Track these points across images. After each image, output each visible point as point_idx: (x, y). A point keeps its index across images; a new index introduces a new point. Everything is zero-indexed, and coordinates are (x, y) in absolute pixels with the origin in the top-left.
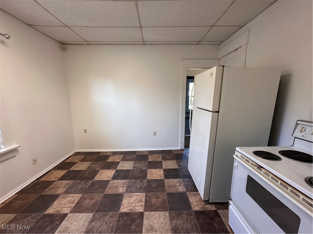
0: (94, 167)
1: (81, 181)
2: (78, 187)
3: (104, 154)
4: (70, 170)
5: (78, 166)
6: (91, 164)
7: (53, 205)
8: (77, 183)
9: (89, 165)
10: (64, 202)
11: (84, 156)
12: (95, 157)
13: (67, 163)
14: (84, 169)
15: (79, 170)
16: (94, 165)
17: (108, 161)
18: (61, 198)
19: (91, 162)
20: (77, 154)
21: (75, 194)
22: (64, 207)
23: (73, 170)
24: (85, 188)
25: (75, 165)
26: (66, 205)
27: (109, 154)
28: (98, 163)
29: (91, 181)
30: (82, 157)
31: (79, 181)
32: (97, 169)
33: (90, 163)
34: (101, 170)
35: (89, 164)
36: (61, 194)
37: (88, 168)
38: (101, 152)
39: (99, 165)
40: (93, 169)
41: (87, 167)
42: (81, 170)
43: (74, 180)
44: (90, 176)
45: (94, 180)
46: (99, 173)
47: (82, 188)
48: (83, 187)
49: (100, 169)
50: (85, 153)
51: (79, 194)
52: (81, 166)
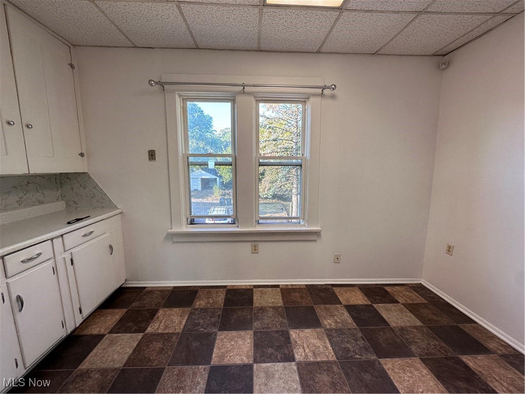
0: (413, 338)
1: (362, 337)
2: (347, 342)
3: (477, 335)
4: (374, 305)
5: (391, 310)
6: (416, 328)
7: (302, 331)
8: (354, 335)
9: (410, 327)
10: (312, 341)
11: (426, 302)
12: (445, 321)
13: (386, 291)
14: (393, 324)
15: (385, 317)
16: (419, 335)
17: (466, 359)
18: (317, 332)
19: (422, 324)
20: (420, 289)
21: (332, 346)
22: (303, 348)
23: (378, 309)
24: (351, 357)
25: (389, 305)
26: (308, 347)
27: (492, 345)
28: (434, 338)
29: (374, 357)
30: (420, 300)
31: (360, 335)
32: (413, 348)
33: (419, 323)
34: (418, 360)
35: (413, 324)
36: (324, 327)
37: (402, 329)
38: (476, 323)
39: (429, 344)
40: (407, 339)
41: (403, 324)
42: (387, 320)
43: (358, 326)
44: (384, 345)
45: (381, 360)
46: (408, 360)
47: (349, 350)
48: (352, 350)
49: (420, 355)
50: (434, 298)
51: (335, 353)
52: (395, 314)
